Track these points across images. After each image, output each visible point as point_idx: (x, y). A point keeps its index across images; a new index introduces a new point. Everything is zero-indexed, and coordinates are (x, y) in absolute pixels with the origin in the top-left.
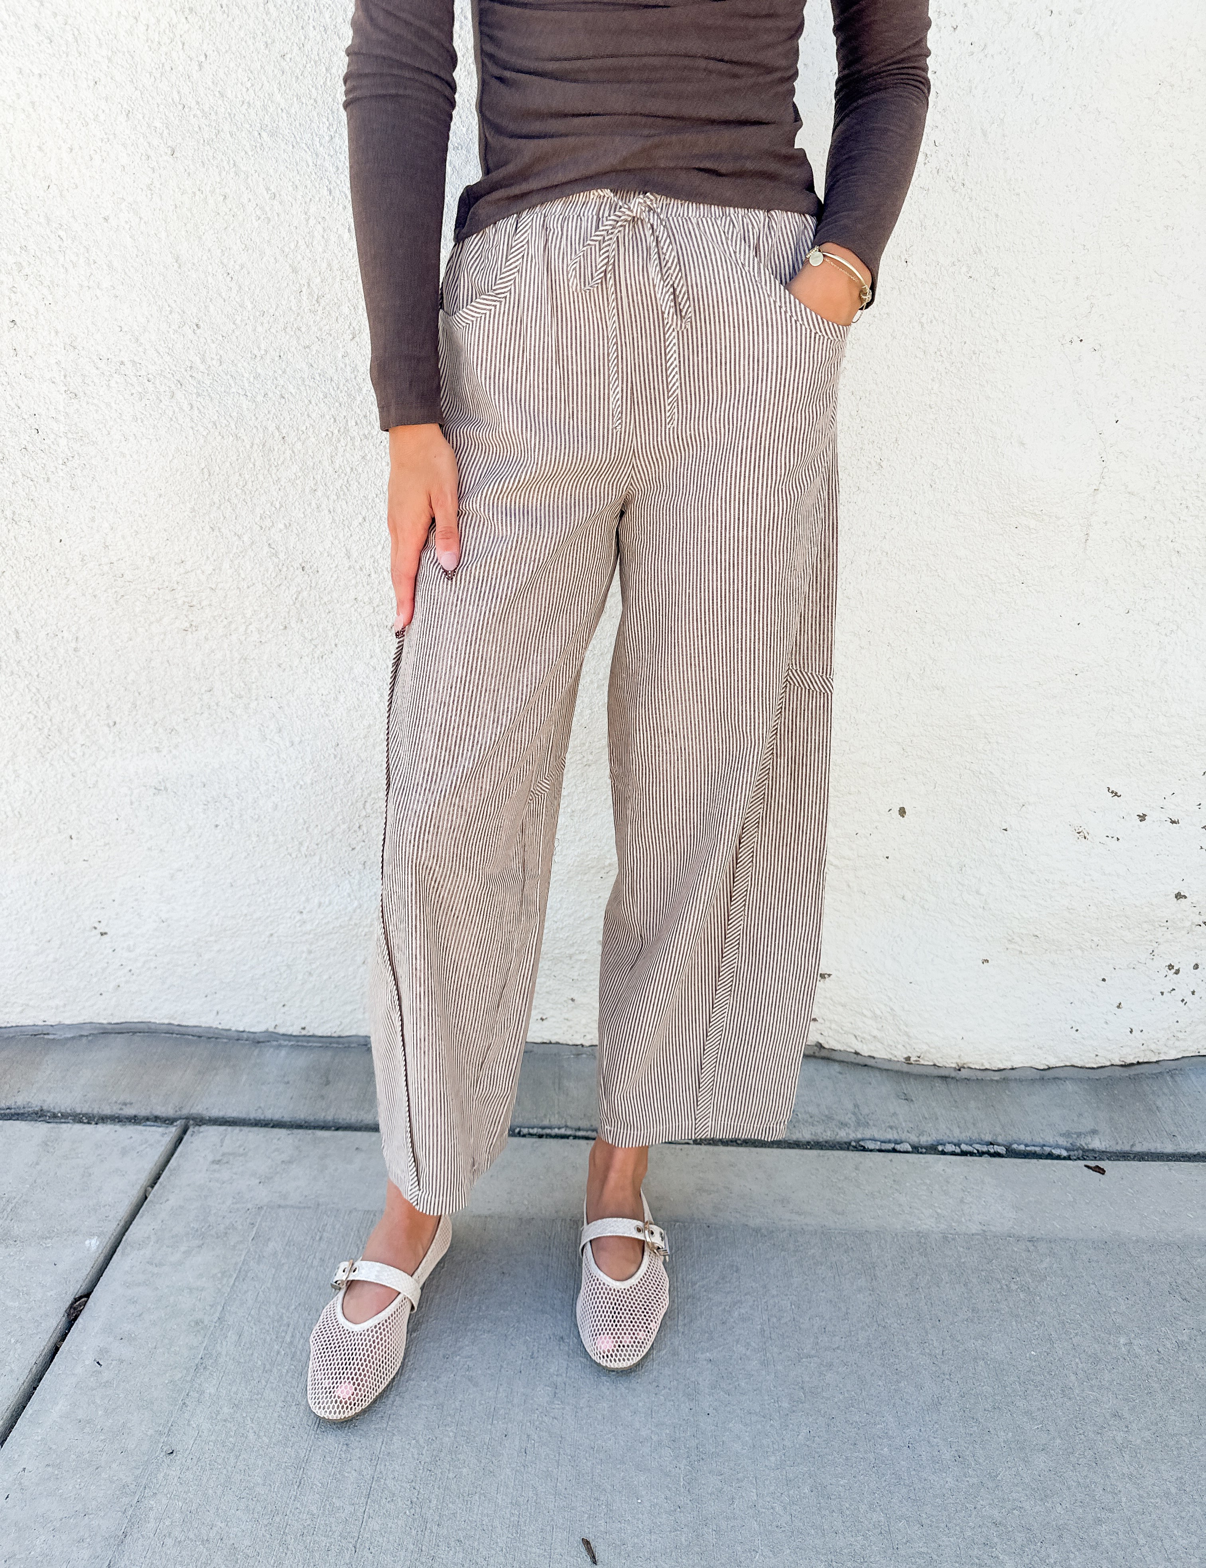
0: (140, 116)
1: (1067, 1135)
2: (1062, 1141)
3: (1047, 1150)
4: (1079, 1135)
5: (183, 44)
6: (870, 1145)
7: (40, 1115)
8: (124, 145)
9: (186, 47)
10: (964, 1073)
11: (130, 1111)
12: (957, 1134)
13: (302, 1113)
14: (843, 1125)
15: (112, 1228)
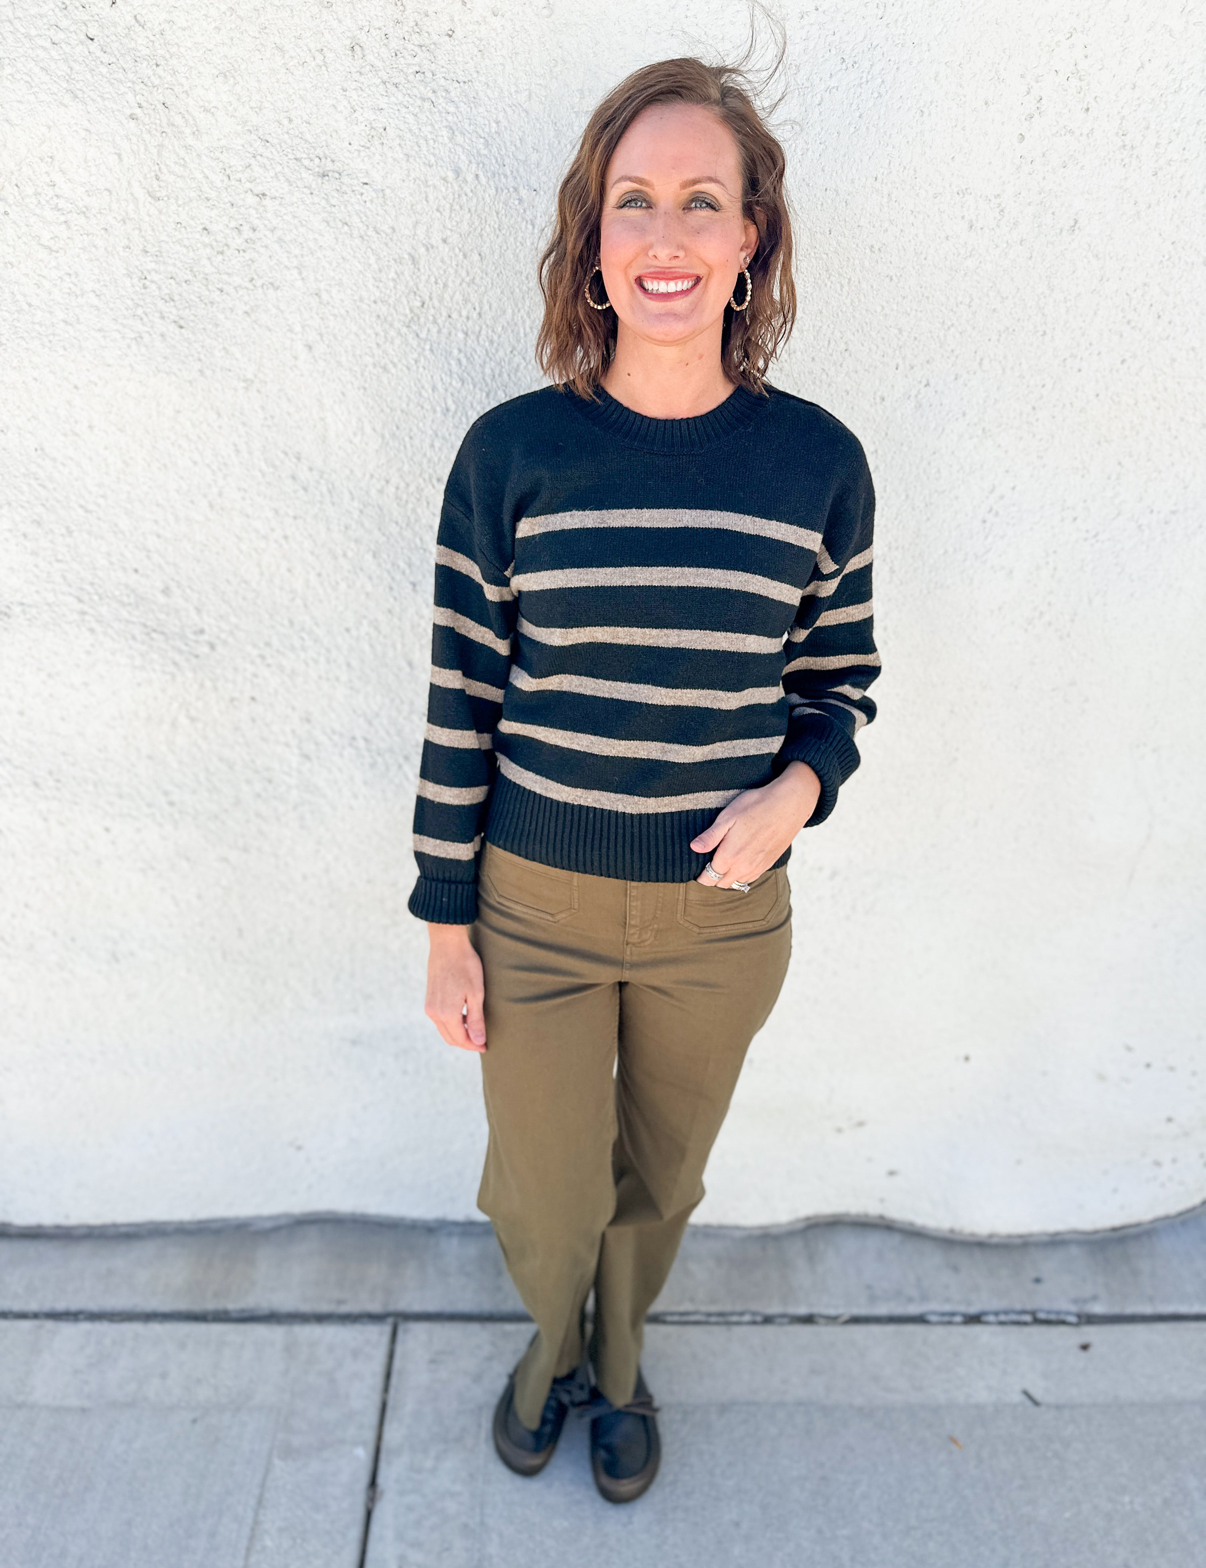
0: (385, 556)
1: (1075, 1301)
2: (1074, 1308)
3: (1063, 1317)
4: (1085, 1301)
5: (428, 503)
6: (933, 1318)
7: (272, 1318)
8: (370, 578)
9: (431, 506)
10: (995, 1240)
11: (344, 1309)
12: (996, 1304)
13: (487, 1305)
14: (910, 1300)
15: (370, 1435)
